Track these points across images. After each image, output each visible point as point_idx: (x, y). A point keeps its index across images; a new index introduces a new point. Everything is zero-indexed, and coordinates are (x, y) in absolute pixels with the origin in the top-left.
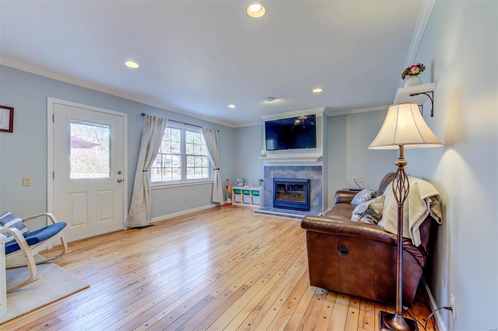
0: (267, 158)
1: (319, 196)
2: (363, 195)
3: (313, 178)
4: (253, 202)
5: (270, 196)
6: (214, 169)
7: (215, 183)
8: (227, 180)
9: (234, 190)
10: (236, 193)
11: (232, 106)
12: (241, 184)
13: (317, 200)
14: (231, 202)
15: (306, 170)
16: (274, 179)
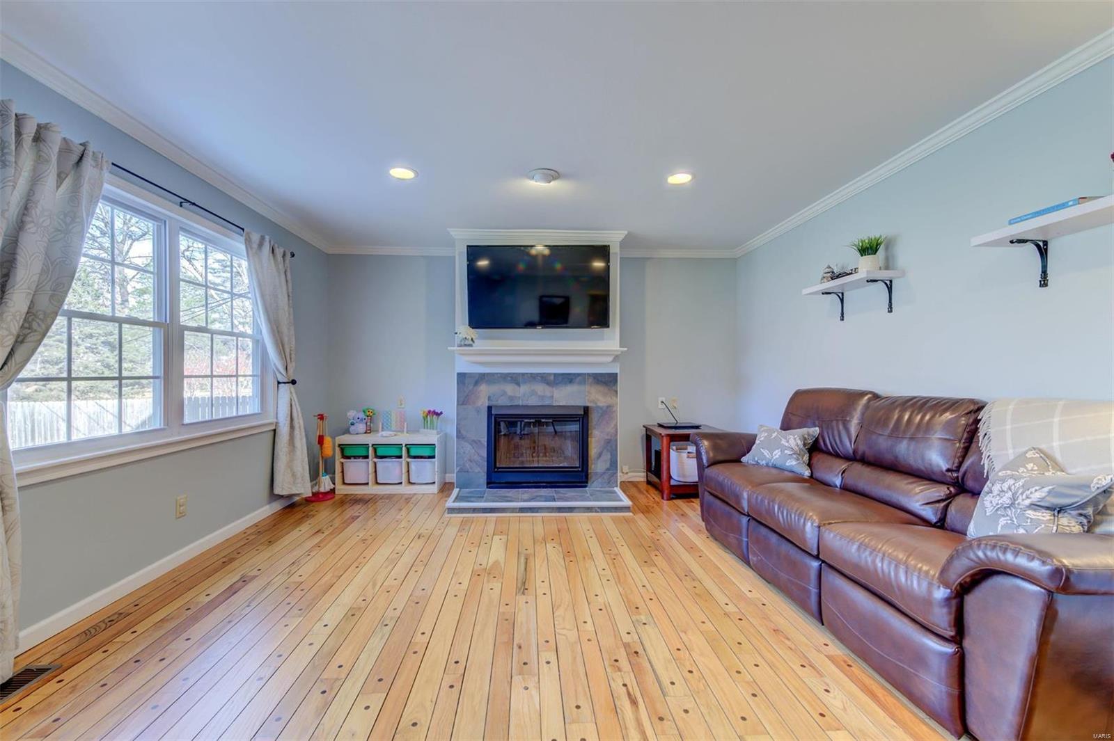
0: (474, 350)
1: (611, 447)
2: (783, 442)
3: (596, 404)
4: (409, 480)
5: (476, 457)
6: (279, 383)
7: (284, 430)
8: (321, 417)
9: (342, 447)
10: (348, 458)
11: (401, 173)
12: (361, 427)
13: (607, 456)
14: (332, 486)
15: (580, 383)
16: (490, 408)
